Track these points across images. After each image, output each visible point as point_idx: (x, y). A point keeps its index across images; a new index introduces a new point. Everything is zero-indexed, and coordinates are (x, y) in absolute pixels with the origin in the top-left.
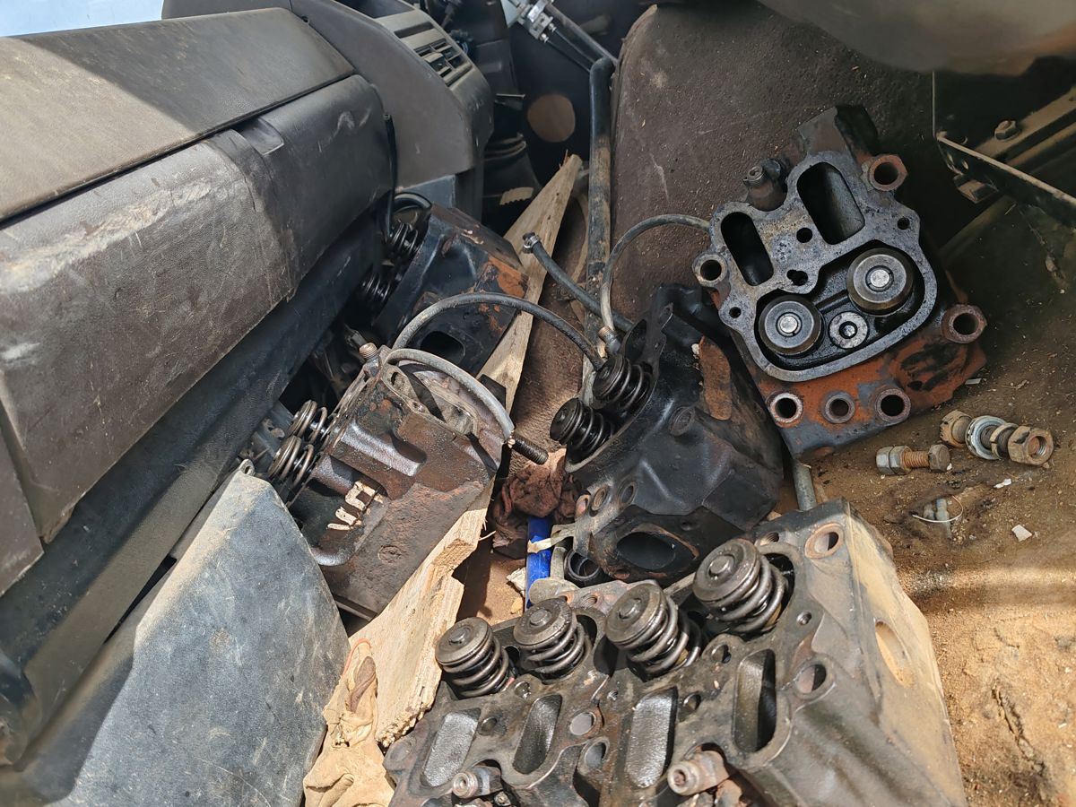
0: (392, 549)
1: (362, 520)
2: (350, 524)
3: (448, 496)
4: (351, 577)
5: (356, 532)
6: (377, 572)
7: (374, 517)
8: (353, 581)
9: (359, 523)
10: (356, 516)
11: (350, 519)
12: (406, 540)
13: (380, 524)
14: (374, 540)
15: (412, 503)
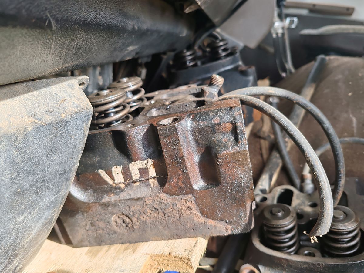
0: (127, 220)
1: (126, 186)
2: (116, 182)
3: (203, 220)
4: (80, 213)
5: (114, 189)
6: (102, 224)
7: (138, 191)
8: (79, 217)
9: (122, 186)
10: (125, 180)
11: (119, 178)
12: (143, 223)
13: (138, 199)
14: (121, 205)
15: (174, 205)
